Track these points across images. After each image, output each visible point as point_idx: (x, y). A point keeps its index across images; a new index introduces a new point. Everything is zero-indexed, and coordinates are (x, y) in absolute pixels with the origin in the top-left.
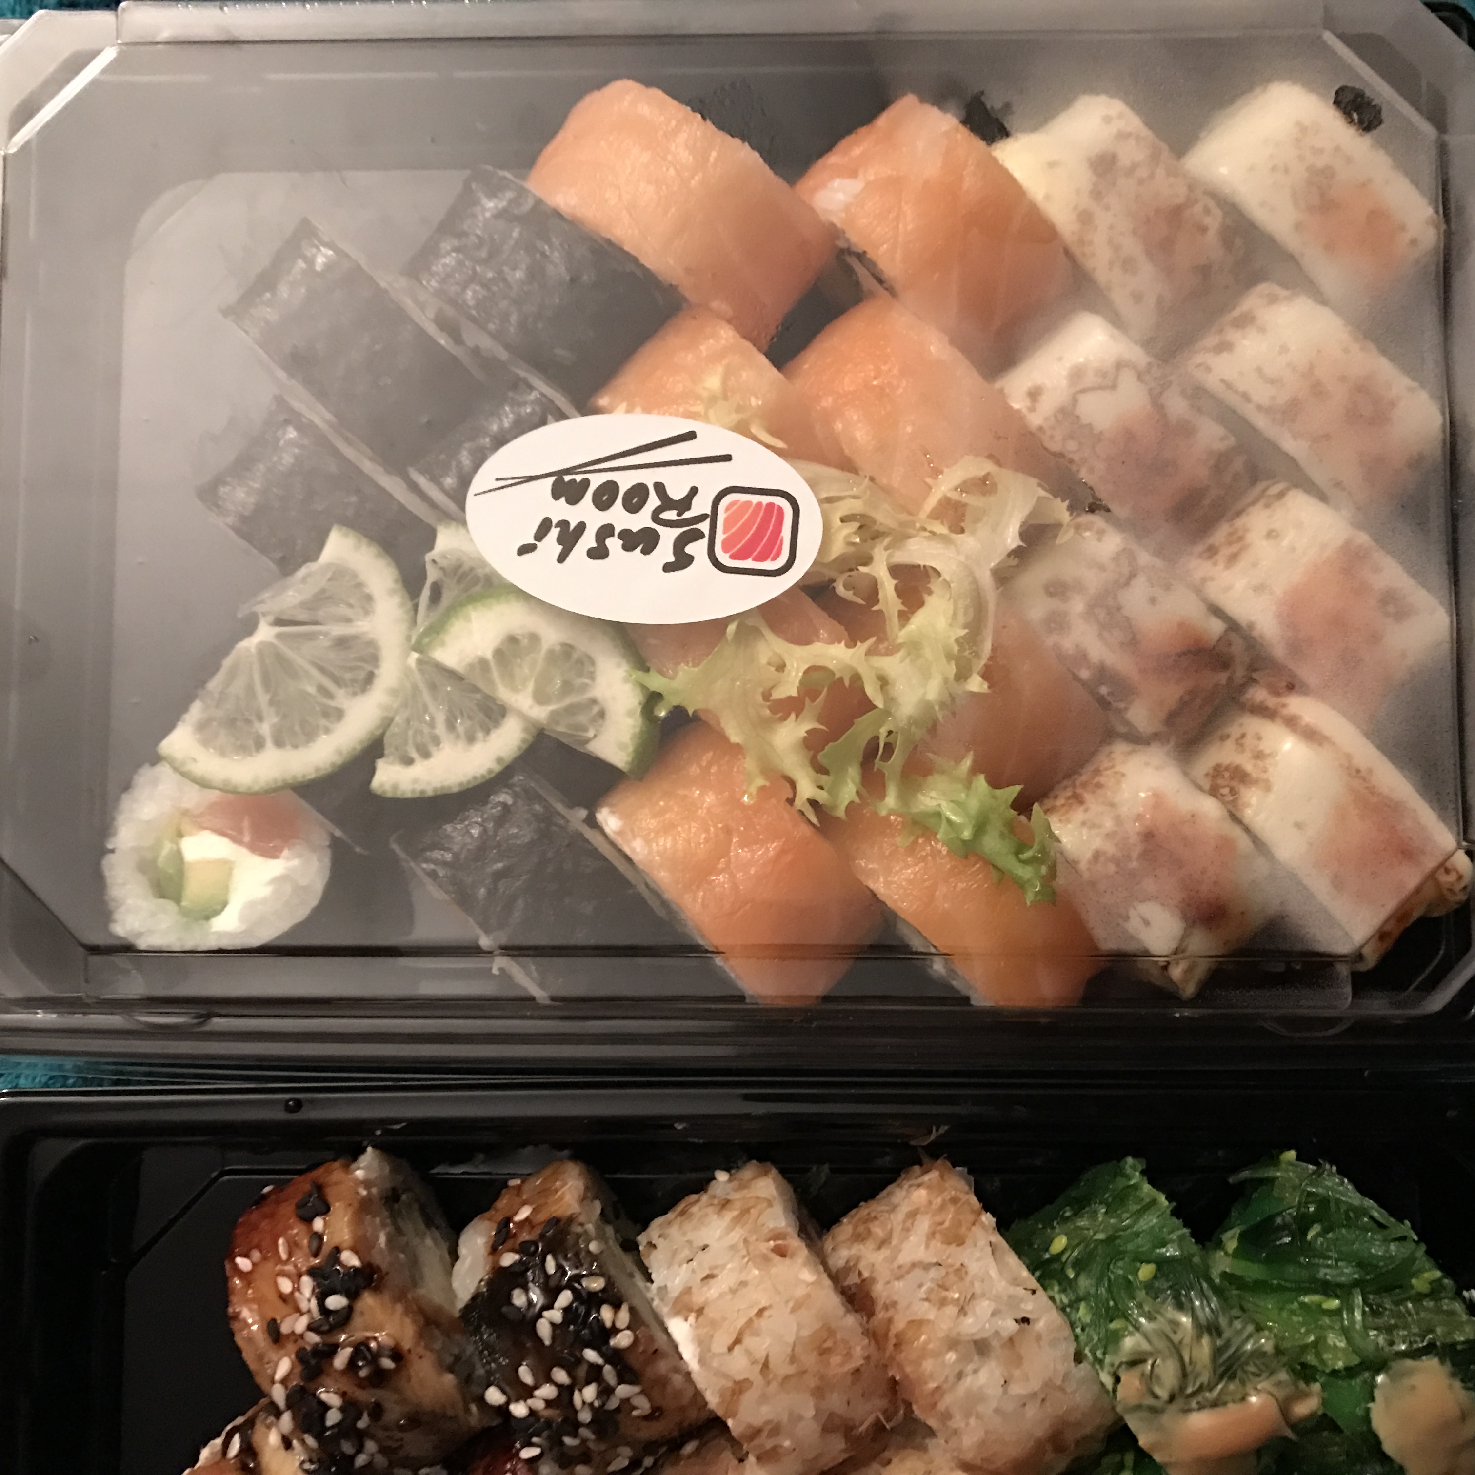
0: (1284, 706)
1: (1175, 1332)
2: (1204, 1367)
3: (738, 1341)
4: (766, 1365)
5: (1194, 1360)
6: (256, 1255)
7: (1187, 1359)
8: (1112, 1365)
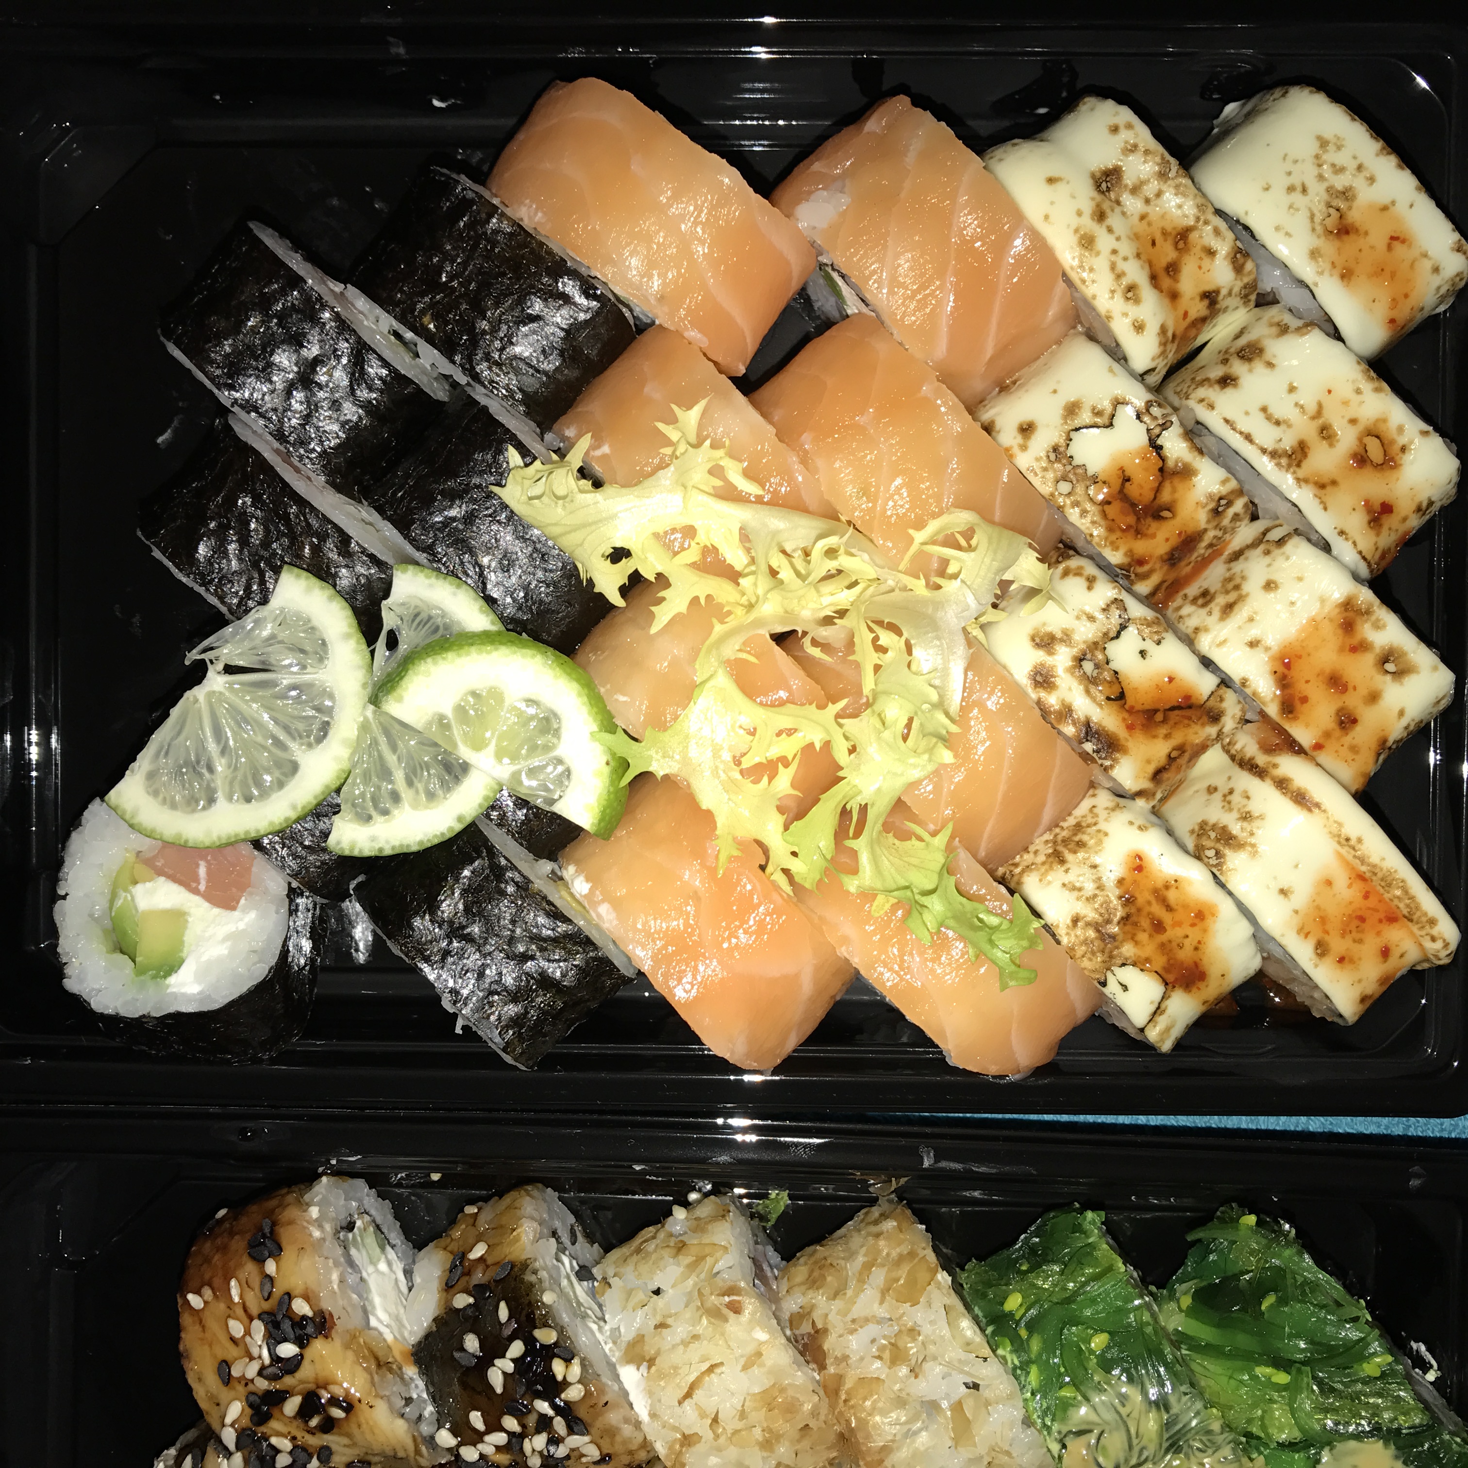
0: (1275, 766)
1: (1124, 1405)
2: (1151, 1441)
3: (688, 1395)
4: (715, 1420)
5: (1141, 1431)
6: (207, 1292)
7: (1133, 1431)
8: (1059, 1432)
